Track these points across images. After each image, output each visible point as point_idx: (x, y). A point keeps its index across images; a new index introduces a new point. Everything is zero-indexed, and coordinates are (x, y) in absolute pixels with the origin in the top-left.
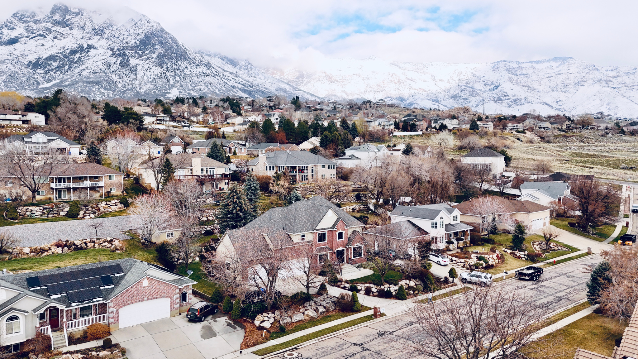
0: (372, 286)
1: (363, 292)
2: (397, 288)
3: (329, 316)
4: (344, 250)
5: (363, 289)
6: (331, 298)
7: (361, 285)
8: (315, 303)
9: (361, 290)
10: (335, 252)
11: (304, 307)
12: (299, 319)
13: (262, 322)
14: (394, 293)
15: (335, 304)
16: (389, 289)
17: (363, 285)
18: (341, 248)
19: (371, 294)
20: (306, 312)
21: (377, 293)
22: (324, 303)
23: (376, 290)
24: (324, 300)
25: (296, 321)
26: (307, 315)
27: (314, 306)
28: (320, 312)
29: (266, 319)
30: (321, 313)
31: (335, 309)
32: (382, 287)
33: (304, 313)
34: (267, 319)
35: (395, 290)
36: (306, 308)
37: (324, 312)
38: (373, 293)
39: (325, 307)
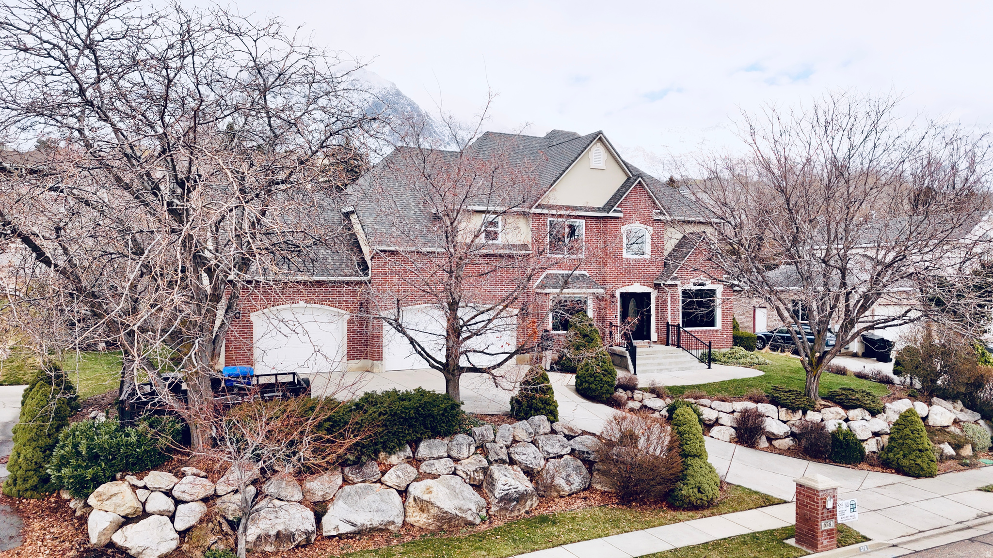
0: (765, 408)
1: (724, 432)
2: (880, 424)
3: (543, 520)
4: (648, 295)
5: (726, 419)
6: (569, 438)
7: (716, 404)
8: (482, 448)
9: (717, 422)
10: (613, 296)
11: (415, 461)
12: (365, 518)
13: (128, 520)
14: (870, 447)
15: (589, 464)
16: (844, 426)
17: (727, 406)
18: (637, 288)
19: (763, 443)
20: (417, 489)
21: (788, 442)
22: (528, 455)
23: (785, 429)
24: (534, 442)
25: (346, 529)
26: (423, 506)
27: (472, 463)
28: (498, 493)
29: (158, 502)
30: (506, 499)
31: (589, 488)
32: (813, 417)
33: (403, 493)
34: (167, 504)
35: (876, 434)
36: (424, 468)
37: (522, 497)
38: (771, 438)
39: (529, 473)
